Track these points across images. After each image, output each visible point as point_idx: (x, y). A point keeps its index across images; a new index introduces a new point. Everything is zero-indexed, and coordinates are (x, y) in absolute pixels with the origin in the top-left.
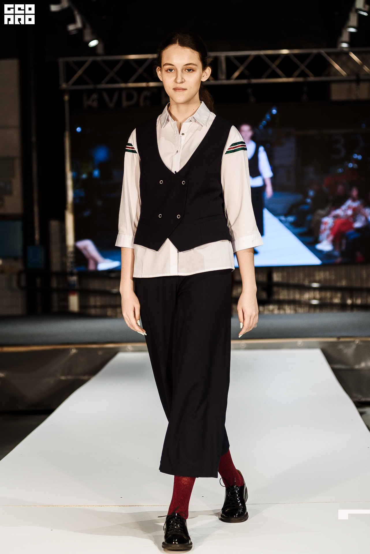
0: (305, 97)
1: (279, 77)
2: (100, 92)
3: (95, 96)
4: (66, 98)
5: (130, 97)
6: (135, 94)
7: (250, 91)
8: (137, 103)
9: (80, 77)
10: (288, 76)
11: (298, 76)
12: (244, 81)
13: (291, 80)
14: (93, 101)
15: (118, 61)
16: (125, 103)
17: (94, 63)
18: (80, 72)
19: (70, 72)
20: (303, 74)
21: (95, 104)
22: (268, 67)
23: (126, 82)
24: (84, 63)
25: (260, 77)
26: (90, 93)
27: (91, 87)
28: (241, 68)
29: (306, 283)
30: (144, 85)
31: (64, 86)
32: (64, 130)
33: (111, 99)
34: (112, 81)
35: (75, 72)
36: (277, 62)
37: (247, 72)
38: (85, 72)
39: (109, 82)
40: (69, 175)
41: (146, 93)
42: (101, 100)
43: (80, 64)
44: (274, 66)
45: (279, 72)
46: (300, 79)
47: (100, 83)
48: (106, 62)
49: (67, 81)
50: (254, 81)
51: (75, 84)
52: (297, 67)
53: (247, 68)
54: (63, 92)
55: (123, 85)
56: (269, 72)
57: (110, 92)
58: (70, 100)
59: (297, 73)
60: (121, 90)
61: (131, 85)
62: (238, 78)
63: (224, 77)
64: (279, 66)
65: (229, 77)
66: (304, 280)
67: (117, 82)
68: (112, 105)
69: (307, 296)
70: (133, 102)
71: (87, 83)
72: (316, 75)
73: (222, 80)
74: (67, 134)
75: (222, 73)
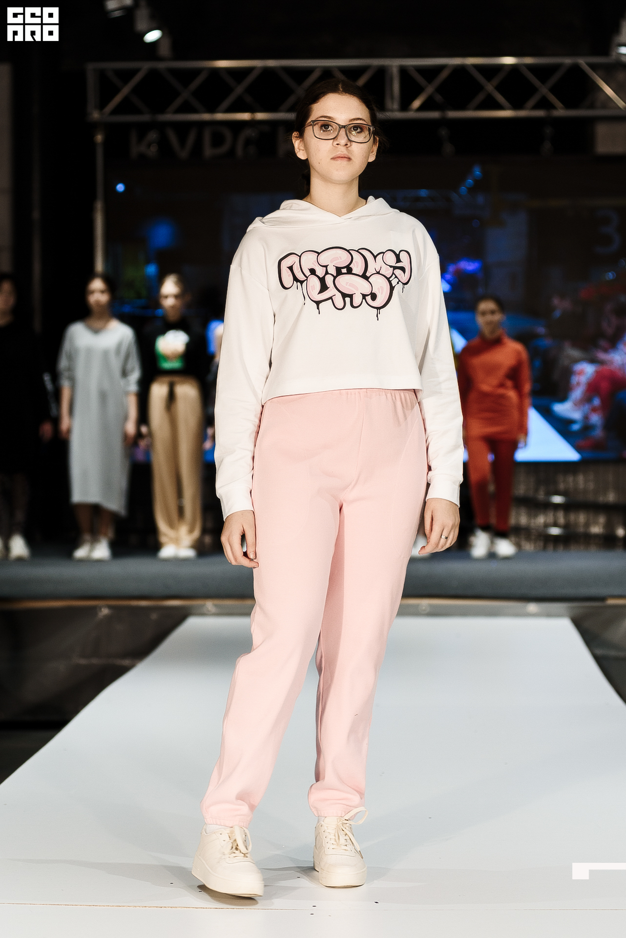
0: (547, 146)
1: (500, 107)
2: (162, 127)
3: (153, 136)
4: (99, 138)
5: (218, 140)
6: (228, 134)
7: (444, 132)
8: (232, 152)
9: (126, 100)
10: (516, 106)
11: (535, 107)
12: (435, 115)
13: (522, 113)
14: (149, 145)
15: (197, 72)
16: (208, 151)
17: (153, 74)
18: (125, 91)
19: (107, 91)
20: (544, 104)
21: (153, 151)
22: (481, 88)
23: (212, 110)
24: (135, 72)
25: (463, 107)
26: (143, 129)
27: (146, 118)
28: (430, 90)
29: (541, 496)
30: (245, 116)
31: (96, 115)
32: (93, 198)
33: (182, 141)
34: (187, 108)
35: (117, 91)
36: (496, 81)
37: (438, 98)
38: (134, 90)
39: (179, 110)
41: (248, 132)
42: (164, 144)
43: (126, 76)
44: (490, 87)
45: (500, 98)
46: (540, 113)
47: (162, 111)
48: (174, 72)
49: (102, 106)
50: (452, 114)
51: (115, 112)
52: (534, 90)
53: (439, 90)
54: (94, 127)
55: (206, 117)
56: (480, 97)
57: (182, 129)
58: (106, 142)
59: (532, 102)
60: (203, 124)
61: (220, 116)
62: (421, 108)
63: (396, 106)
64: (499, 88)
65: (405, 105)
66: (536, 490)
67: (195, 111)
68: (183, 154)
69: (541, 520)
70: (224, 149)
71: (138, 112)
72: (568, 105)
73: (392, 111)
74: (99, 206)
75: (392, 98)
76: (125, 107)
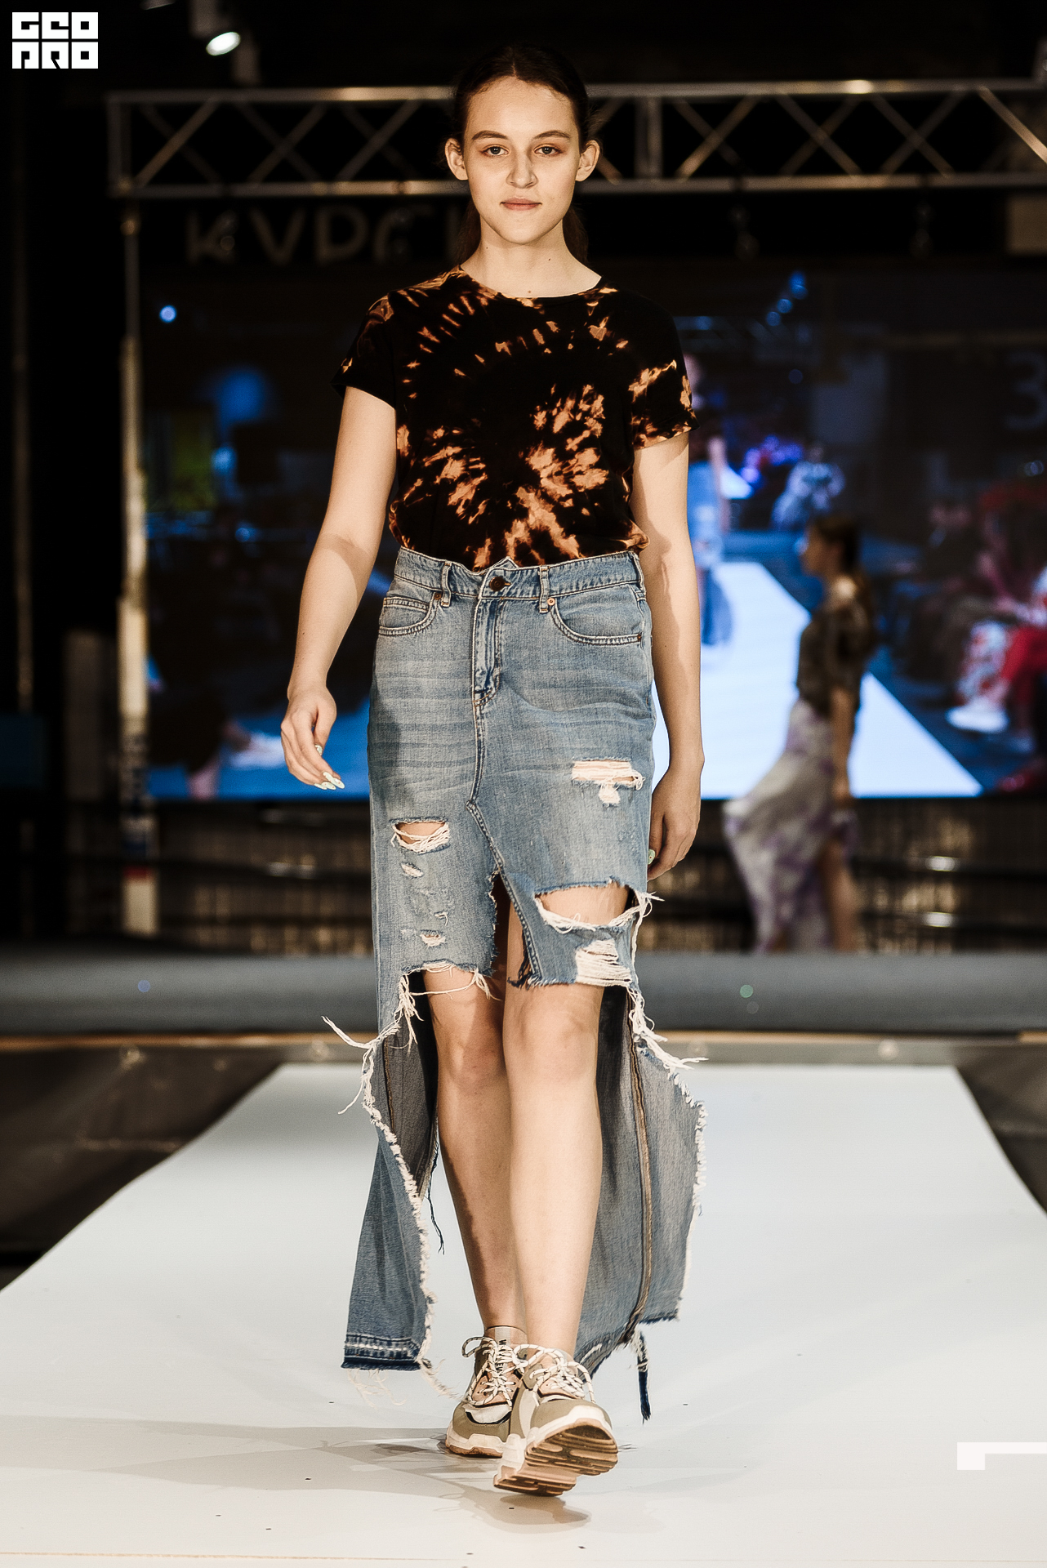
0: (922, 240)
1: (838, 171)
2: (242, 208)
3: (226, 222)
4: (131, 226)
5: (341, 232)
6: (359, 221)
7: (739, 216)
8: (366, 252)
9: (178, 157)
10: (867, 169)
11: (902, 170)
12: (722, 185)
13: (876, 182)
14: (219, 240)
15: (304, 109)
16: (325, 251)
17: (225, 112)
18: (177, 142)
19: (144, 142)
20: (916, 164)
21: (225, 249)
22: (804, 137)
23: (330, 176)
24: (192, 109)
25: (773, 171)
26: (209, 211)
27: (212, 190)
28: (714, 140)
29: (912, 857)
30: (388, 188)
31: (124, 185)
32: (120, 334)
33: (279, 235)
34: (285, 173)
35: (162, 142)
36: (833, 123)
37: (730, 155)
38: (192, 142)
39: (272, 178)
40: (135, 483)
41: (397, 218)
42: (245, 236)
43: (178, 115)
44: (821, 136)
45: (839, 155)
46: (909, 181)
47: (243, 178)
48: (262, 109)
49: (135, 169)
50: (755, 184)
51: (160, 179)
52: (898, 139)
53: (730, 140)
54: (121, 206)
55: (319, 188)
56: (804, 154)
57: (279, 210)
58: (142, 234)
59: (895, 161)
60: (314, 203)
61: (345, 188)
62: (699, 173)
63: (654, 168)
64: (837, 137)
65: (670, 169)
66: (905, 848)
67: (299, 178)
68: (281, 255)
69: (913, 900)
70: (353, 247)
71: (198, 179)
72: (959, 168)
73: (648, 177)
74: (131, 347)
75: (647, 154)
76: (175, 172)
